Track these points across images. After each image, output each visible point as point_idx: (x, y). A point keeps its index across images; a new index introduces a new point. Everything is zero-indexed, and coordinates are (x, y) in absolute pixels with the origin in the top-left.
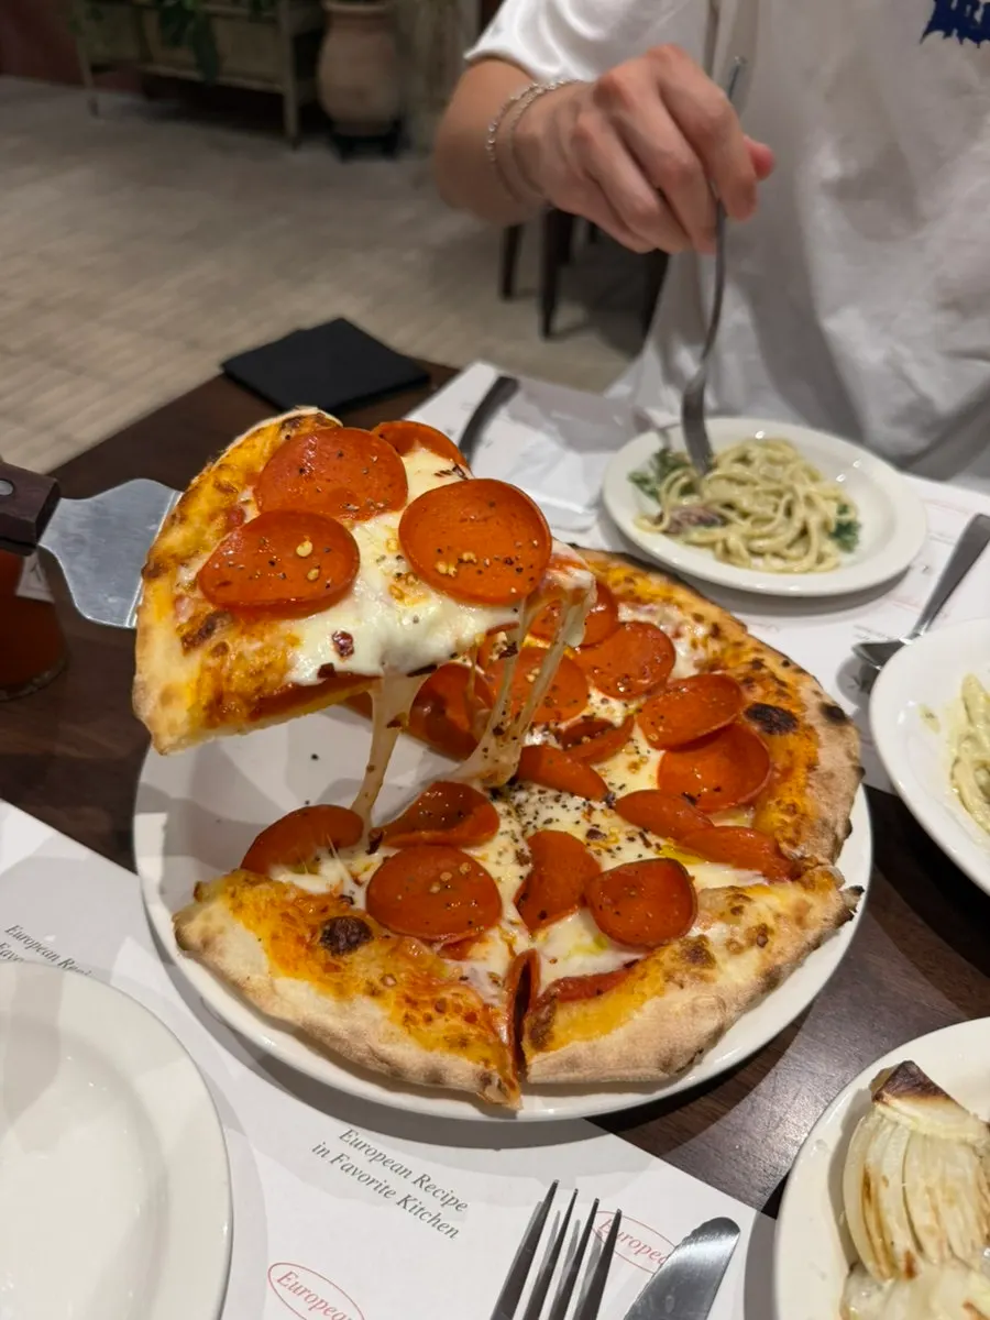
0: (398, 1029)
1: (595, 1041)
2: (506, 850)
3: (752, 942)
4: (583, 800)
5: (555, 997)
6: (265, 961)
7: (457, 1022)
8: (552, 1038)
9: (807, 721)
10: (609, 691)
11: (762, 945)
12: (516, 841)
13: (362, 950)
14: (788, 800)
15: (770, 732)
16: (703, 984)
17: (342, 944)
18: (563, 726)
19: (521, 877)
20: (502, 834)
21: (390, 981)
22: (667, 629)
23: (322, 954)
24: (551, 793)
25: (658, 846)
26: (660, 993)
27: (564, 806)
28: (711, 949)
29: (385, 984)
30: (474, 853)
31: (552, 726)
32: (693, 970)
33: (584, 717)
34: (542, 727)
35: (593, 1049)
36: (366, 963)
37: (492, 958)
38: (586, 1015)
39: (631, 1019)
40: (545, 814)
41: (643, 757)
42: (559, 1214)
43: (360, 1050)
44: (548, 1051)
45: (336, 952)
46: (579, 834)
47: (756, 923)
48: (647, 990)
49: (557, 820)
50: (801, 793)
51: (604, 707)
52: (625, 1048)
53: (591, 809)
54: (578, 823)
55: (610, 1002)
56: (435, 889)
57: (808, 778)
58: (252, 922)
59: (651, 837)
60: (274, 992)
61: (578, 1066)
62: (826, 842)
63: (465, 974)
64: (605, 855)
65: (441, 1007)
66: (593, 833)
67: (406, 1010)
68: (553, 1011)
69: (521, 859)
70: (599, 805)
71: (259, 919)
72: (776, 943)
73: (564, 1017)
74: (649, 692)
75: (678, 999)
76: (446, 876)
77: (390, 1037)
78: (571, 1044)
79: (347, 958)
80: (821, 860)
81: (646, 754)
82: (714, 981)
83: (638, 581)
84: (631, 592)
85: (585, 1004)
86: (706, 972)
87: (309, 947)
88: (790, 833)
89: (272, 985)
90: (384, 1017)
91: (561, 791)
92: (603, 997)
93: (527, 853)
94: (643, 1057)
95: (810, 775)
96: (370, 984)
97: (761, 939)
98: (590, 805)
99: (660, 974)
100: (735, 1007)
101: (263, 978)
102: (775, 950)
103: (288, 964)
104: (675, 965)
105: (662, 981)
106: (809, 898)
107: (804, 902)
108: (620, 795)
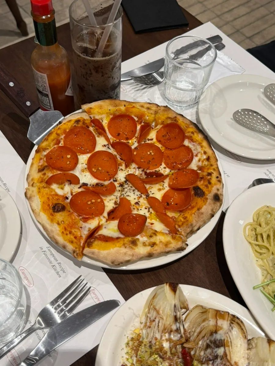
0: (60, 234)
1: (100, 251)
2: (113, 200)
3: (149, 245)
4: (140, 193)
5: (97, 238)
6: (40, 207)
7: (72, 237)
8: (92, 246)
9: (207, 197)
10: (168, 165)
11: (152, 247)
12: (117, 198)
13: (60, 213)
14: (186, 215)
15: (195, 195)
16: (131, 249)
17: (56, 210)
18: (148, 171)
19: (113, 207)
20: (114, 195)
21: (63, 223)
22: (195, 153)
23: (51, 211)
24: (134, 188)
25: (151, 213)
26: (121, 247)
27: (134, 193)
28: (138, 243)
29: (61, 223)
30: (103, 198)
31: (145, 170)
32: (130, 245)
33: (156, 171)
34: (142, 169)
35: (99, 252)
36: (60, 216)
37: (93, 224)
38: (101, 244)
39: (110, 250)
40: (128, 194)
41: (164, 188)
42: (84, 283)
43: (51, 235)
44: (89, 248)
45: (54, 212)
46: (133, 202)
47: (153, 241)
48: (117, 245)
49: (130, 196)
50: (191, 215)
51: (163, 169)
52: (105, 255)
53: (141, 196)
54: (135, 199)
55: (108, 244)
56: (89, 203)
57: (196, 212)
58: (40, 197)
59: (151, 210)
60: (39, 215)
61: (93, 254)
62: (189, 230)
63: (82, 227)
64: (136, 210)
65: (70, 233)
66: (137, 203)
67: (63, 230)
68: (94, 241)
69: (116, 203)
70: (144, 196)
71: (42, 197)
72: (156, 248)
73: (97, 243)
74: (179, 169)
75: (123, 250)
76: (93, 201)
77: (58, 235)
78: (95, 249)
79: (56, 214)
80: (183, 233)
81: (165, 187)
82: (134, 249)
83: (195, 134)
84: (191, 137)
85: (102, 242)
86: (133, 247)
87: (50, 208)
88: (180, 224)
89: (39, 213)
90: (58, 230)
91: (136, 189)
92: (107, 242)
93: (118, 202)
94: (108, 259)
95: (197, 211)
96: (58, 221)
97: (152, 245)
98: (141, 195)
99: (122, 243)
100: (136, 257)
101: (38, 211)
102: (155, 249)
103: (44, 210)
104: (127, 242)
105: (122, 245)
106: (172, 241)
107: (170, 241)
108: (151, 195)
